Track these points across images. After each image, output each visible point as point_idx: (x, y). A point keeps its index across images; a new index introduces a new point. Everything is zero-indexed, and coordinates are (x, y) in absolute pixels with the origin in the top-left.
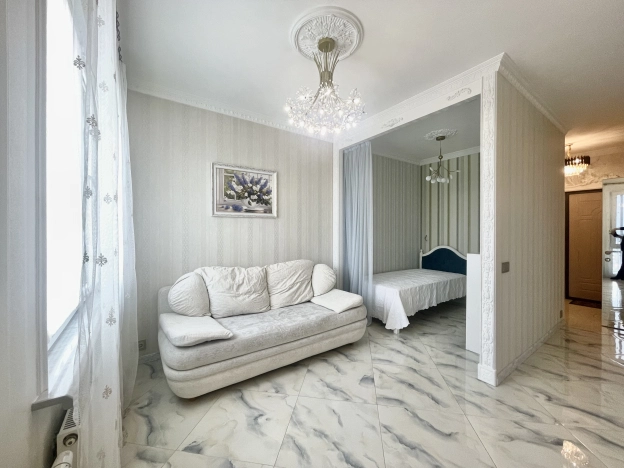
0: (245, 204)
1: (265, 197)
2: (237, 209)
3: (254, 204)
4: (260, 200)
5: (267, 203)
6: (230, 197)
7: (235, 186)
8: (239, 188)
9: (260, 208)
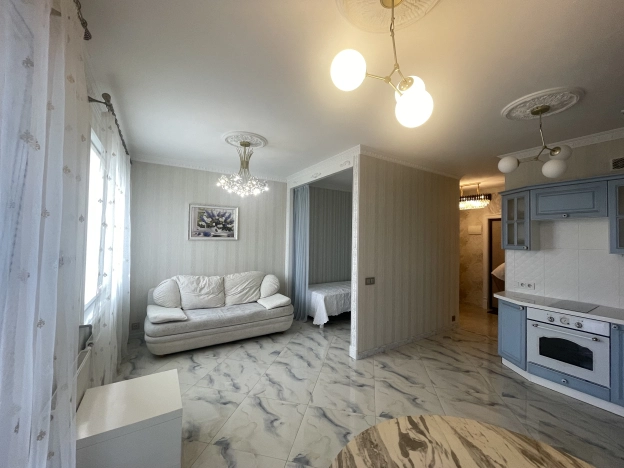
0: (213, 231)
1: (229, 226)
2: (206, 235)
3: (219, 231)
4: (225, 228)
5: (230, 229)
6: (202, 226)
7: (205, 219)
8: (209, 220)
9: (225, 233)
